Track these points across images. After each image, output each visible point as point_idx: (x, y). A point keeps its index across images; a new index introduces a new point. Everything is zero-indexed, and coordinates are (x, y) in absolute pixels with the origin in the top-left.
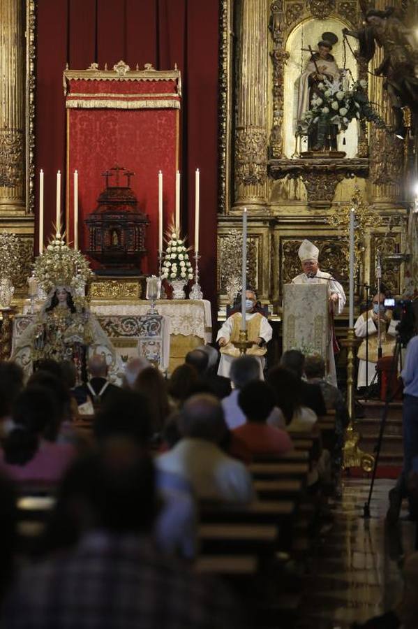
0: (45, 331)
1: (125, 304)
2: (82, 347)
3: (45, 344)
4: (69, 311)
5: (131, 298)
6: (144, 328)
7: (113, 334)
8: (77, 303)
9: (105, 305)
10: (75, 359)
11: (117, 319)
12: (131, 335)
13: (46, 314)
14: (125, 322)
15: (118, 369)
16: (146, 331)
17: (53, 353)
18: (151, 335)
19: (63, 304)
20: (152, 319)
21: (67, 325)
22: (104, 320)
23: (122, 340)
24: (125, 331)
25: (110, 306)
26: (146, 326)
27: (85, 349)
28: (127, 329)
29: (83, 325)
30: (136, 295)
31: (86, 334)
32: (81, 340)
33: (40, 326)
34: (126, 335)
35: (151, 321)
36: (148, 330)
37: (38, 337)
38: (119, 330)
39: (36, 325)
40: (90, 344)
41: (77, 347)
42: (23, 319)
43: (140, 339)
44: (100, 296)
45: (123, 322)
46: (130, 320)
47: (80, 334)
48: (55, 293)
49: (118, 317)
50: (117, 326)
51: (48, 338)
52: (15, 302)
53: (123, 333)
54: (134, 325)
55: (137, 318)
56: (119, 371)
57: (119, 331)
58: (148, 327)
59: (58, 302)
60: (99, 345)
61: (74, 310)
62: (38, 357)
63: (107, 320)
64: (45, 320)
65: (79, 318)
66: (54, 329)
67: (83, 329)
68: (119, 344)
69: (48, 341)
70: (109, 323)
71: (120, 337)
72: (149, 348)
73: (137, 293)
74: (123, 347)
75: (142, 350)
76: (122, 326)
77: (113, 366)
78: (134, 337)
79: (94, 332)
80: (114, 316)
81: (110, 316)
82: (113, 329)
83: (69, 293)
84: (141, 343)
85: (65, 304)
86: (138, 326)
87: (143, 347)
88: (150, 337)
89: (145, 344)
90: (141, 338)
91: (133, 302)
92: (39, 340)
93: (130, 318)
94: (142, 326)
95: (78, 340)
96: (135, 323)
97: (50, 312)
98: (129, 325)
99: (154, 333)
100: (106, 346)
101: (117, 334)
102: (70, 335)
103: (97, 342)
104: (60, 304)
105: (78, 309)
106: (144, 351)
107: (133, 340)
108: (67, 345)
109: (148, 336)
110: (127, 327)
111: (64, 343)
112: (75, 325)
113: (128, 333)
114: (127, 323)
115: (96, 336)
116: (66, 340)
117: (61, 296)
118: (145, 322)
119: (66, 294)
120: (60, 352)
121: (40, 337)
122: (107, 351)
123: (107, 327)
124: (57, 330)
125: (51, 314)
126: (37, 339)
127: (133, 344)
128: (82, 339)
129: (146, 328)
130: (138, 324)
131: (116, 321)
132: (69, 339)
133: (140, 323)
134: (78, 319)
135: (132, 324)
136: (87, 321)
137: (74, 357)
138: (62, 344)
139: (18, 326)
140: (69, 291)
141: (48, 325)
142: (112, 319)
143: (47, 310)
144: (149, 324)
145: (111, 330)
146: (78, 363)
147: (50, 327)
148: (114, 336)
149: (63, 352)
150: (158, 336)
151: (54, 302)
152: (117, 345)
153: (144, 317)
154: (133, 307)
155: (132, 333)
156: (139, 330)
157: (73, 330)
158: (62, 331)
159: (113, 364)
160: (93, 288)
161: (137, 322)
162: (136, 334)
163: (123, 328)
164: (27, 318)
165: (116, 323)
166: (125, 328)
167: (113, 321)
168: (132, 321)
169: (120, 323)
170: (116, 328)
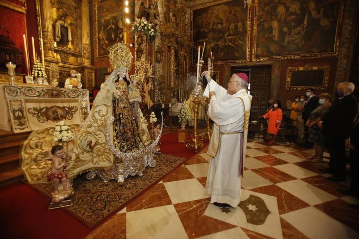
3: (119, 103)
6: (80, 94)
7: (67, 97)
11: (68, 90)
16: (81, 96)
17: (124, 108)
18: (83, 97)
28: (73, 95)
34: (73, 97)
35: (83, 92)
38: (70, 95)
45: (71, 91)
50: (68, 93)
54: (76, 93)
57: (69, 95)
71: (70, 98)
72: (82, 102)
74: (72, 102)
75: (80, 103)
76: (71, 94)
87: (80, 102)
89: (81, 101)
90: (79, 98)
92: (116, 101)
94: (80, 93)
96: (77, 92)
98: (74, 93)
101: (69, 97)
106: (81, 104)
107: (76, 99)
108: (130, 103)
113: (74, 97)
114: (73, 92)
120: (127, 107)
123: (64, 94)
127: (76, 101)
129: (81, 94)
135: (75, 92)
138: (128, 103)
144: (82, 93)
145: (66, 95)
150: (86, 98)
152: (69, 101)
155: (76, 96)
156: (78, 95)
162: (77, 97)
163: (72, 95)
164: (14, 87)
165: (68, 92)
166: (72, 94)
167: (67, 91)
168: (75, 91)
169: (70, 92)
170: (68, 94)
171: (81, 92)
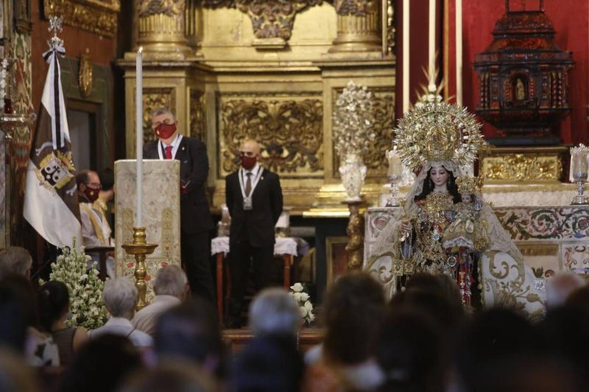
0: (414, 230)
1: (536, 189)
2: (471, 254)
3: (414, 251)
4: (450, 200)
5: (547, 181)
6: (567, 226)
7: (519, 235)
8: (464, 188)
9: (505, 191)
10: (462, 274)
11: (524, 212)
12: (547, 237)
13: (414, 205)
14: (538, 217)
15: (528, 288)
16: (571, 230)
17: (426, 264)
18: (578, 236)
19: (441, 189)
20: (580, 211)
21: (449, 222)
22: (504, 214)
23: (532, 245)
24: (537, 230)
25: (513, 194)
26: (570, 223)
27: (476, 257)
28: (541, 228)
29: (472, 221)
30: (553, 176)
31: (478, 235)
32: (470, 244)
33: (406, 224)
34: (539, 237)
35: (578, 215)
36: (574, 228)
37: (403, 239)
38: (528, 228)
39: (400, 222)
40: (483, 250)
41: (464, 255)
42: (380, 214)
43: (561, 243)
44: (497, 177)
45: (534, 216)
46: (545, 214)
47: (468, 235)
48: (429, 173)
49: (525, 208)
50: (524, 222)
51: (418, 240)
52: (368, 190)
53: (535, 233)
54: (552, 221)
55: (556, 210)
56: (530, 292)
57: (527, 230)
58: (574, 225)
59: (433, 185)
60: (497, 251)
61: (457, 199)
62: (404, 270)
63: (509, 214)
64: (413, 215)
65: (466, 211)
66: (427, 227)
67: (472, 227)
68: (529, 250)
69: (420, 247)
70: (513, 219)
71: (530, 239)
72: (577, 256)
73: (556, 173)
74: (536, 254)
75: (564, 259)
76: (533, 223)
77: (521, 284)
78: (552, 239)
79: (489, 232)
80: (520, 208)
81: (513, 208)
82: (519, 227)
83: (450, 173)
84: (563, 249)
85: (444, 189)
86: (558, 223)
87: (567, 254)
88: (578, 239)
89: (569, 250)
90: (563, 241)
91: (549, 187)
92: (406, 245)
93: (544, 210)
94: (564, 222)
95: (465, 245)
96: (553, 218)
97: (422, 202)
98: (544, 221)
99: (583, 232)
100: (509, 253)
101: (525, 235)
102: (453, 236)
103: (495, 247)
104: (436, 190)
105: (465, 196)
106: (568, 261)
107: (551, 244)
108: (448, 252)
109: (573, 238)
110: (542, 224)
111: (443, 249)
112: (460, 220)
113: (543, 235)
114: (541, 219)
115: (493, 239)
116: (446, 244)
117: (438, 178)
118: (569, 216)
119: (445, 175)
120: (438, 262)
121: (407, 239)
122: (511, 262)
123: (509, 225)
124: (432, 229)
125: (423, 205)
126: (403, 243)
127: (551, 251)
128: (470, 242)
129: (570, 225)
130: (557, 219)
131: (522, 216)
132: (450, 242)
133: (561, 219)
134: (464, 212)
135: (548, 219)
136: (478, 215)
137: (459, 270)
138: (441, 251)
139: (374, 225)
140: (451, 170)
141: (419, 221)
142: (517, 213)
143: (417, 199)
144: (576, 219)
145: (515, 229)
146: (465, 280)
147: (422, 224)
148: (521, 238)
149: (442, 263)
151: (428, 186)
153: (567, 208)
154: (550, 194)
155: (549, 233)
156: (559, 229)
157: (458, 230)
158: (440, 230)
159: (520, 280)
160: (487, 164)
161: (556, 217)
162: (554, 235)
163: (534, 226)
164: (386, 212)
165: (523, 218)
166: (537, 225)
167: (519, 216)
168: (548, 214)
169: (529, 218)
170: (524, 226)
171: (570, 215)
